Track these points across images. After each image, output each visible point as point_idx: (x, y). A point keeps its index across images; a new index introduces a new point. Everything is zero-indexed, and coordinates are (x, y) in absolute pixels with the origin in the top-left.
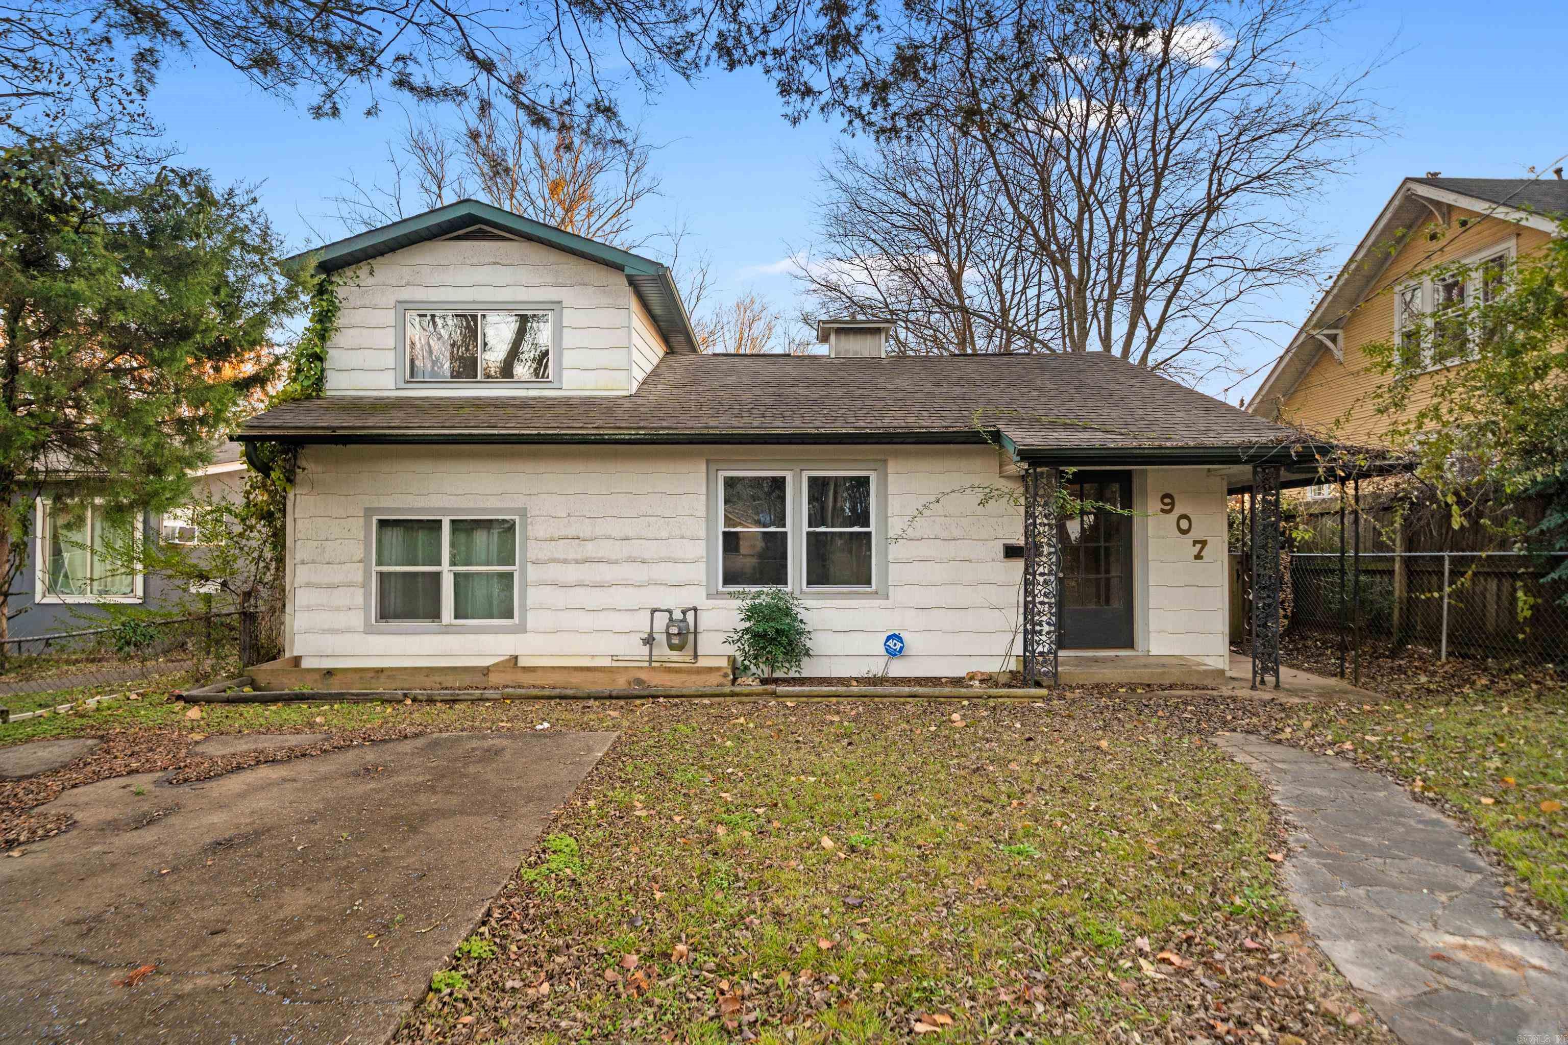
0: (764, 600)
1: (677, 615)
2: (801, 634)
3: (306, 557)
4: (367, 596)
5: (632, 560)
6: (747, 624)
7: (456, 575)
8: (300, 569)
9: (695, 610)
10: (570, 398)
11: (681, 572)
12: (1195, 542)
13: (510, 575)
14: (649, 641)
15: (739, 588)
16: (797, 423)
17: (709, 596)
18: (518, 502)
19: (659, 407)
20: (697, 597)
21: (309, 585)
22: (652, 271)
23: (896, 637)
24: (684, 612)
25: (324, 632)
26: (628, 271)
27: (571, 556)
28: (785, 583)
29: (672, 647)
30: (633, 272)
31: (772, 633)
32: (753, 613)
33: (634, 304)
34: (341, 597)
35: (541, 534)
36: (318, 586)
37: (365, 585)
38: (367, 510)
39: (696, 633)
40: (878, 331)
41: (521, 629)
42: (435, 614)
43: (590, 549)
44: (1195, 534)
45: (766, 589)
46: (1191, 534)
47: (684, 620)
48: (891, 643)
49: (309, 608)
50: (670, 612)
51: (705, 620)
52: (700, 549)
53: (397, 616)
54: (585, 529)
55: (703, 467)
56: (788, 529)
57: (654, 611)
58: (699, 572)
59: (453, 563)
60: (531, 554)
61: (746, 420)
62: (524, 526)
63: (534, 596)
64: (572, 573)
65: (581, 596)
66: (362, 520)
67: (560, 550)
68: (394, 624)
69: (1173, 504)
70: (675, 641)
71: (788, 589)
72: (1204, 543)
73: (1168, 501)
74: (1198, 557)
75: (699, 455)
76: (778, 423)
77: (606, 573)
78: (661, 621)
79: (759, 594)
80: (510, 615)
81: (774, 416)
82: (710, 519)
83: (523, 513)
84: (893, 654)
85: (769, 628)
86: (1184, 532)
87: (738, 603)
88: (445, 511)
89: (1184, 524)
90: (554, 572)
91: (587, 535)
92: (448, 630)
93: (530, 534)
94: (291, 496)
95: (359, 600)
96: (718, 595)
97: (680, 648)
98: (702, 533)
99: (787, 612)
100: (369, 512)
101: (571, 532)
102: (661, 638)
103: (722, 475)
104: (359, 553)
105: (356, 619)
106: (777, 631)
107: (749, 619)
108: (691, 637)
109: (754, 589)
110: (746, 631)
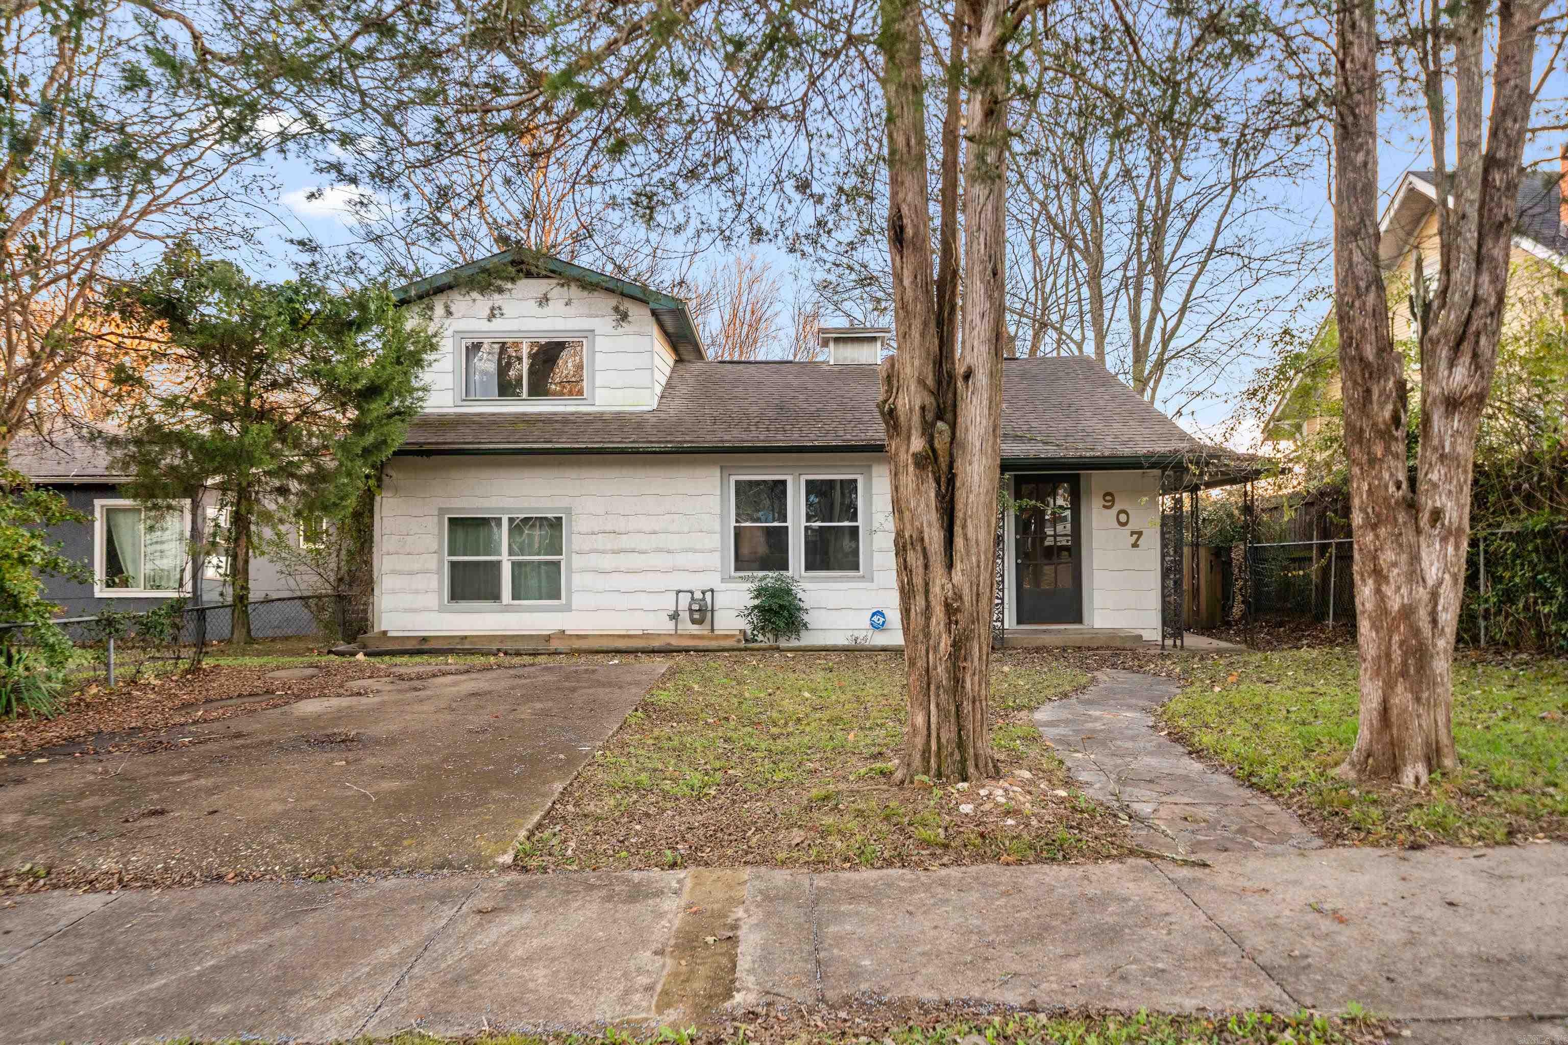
0: (770, 582)
1: (698, 595)
2: (800, 609)
3: (392, 550)
4: (441, 582)
5: (659, 550)
6: (757, 602)
7: (514, 564)
8: (386, 559)
9: (712, 591)
10: (602, 413)
11: (699, 560)
12: (1132, 533)
13: (557, 564)
14: (675, 616)
15: (749, 573)
16: (796, 436)
17: (723, 580)
18: (564, 503)
19: (680, 422)
20: (712, 580)
21: (394, 572)
22: (672, 305)
23: (878, 613)
24: (703, 593)
25: (406, 611)
26: (653, 305)
27: (609, 546)
28: (786, 568)
29: (694, 621)
30: (657, 306)
31: (775, 607)
32: (759, 593)
33: (655, 331)
34: (419, 582)
35: (584, 529)
36: (401, 573)
37: (439, 571)
38: (440, 509)
39: (713, 611)
40: (874, 339)
41: (568, 608)
42: (496, 596)
43: (625, 542)
44: (1133, 526)
45: (770, 574)
46: (1129, 526)
47: (704, 599)
48: (875, 618)
49: (394, 592)
50: (692, 593)
51: (721, 600)
52: (715, 541)
53: (464, 598)
54: (621, 525)
55: (718, 472)
56: (789, 523)
57: (678, 592)
58: (715, 560)
59: (511, 553)
60: (575, 547)
61: (754, 434)
62: (570, 521)
63: (578, 580)
64: (607, 562)
65: (617, 581)
66: (436, 519)
67: (601, 542)
68: (463, 604)
69: (1113, 501)
70: (696, 616)
71: (790, 573)
72: (1140, 534)
73: (1109, 498)
74: (1135, 545)
75: (714, 463)
76: (779, 437)
77: (637, 561)
78: (684, 600)
79: (764, 578)
80: (558, 597)
81: (777, 430)
82: (723, 517)
83: (568, 511)
84: (876, 627)
85: (775, 604)
86: (1123, 524)
87: (749, 585)
88: (504, 510)
89: (1123, 518)
90: (594, 560)
91: (623, 530)
92: (508, 609)
93: (575, 529)
94: (378, 498)
95: (434, 584)
96: (731, 579)
97: (700, 622)
98: (717, 527)
99: (788, 592)
100: (442, 511)
101: (609, 528)
102: (685, 616)
103: (733, 479)
104: (435, 546)
105: (432, 600)
106: (781, 606)
107: (756, 597)
108: (709, 614)
109: (761, 574)
110: (755, 607)
